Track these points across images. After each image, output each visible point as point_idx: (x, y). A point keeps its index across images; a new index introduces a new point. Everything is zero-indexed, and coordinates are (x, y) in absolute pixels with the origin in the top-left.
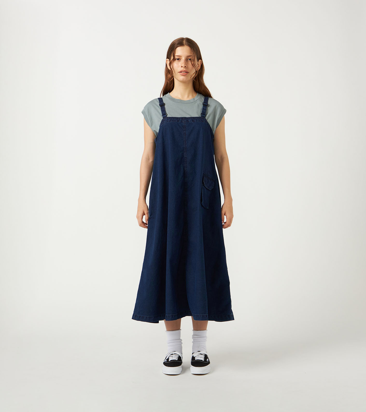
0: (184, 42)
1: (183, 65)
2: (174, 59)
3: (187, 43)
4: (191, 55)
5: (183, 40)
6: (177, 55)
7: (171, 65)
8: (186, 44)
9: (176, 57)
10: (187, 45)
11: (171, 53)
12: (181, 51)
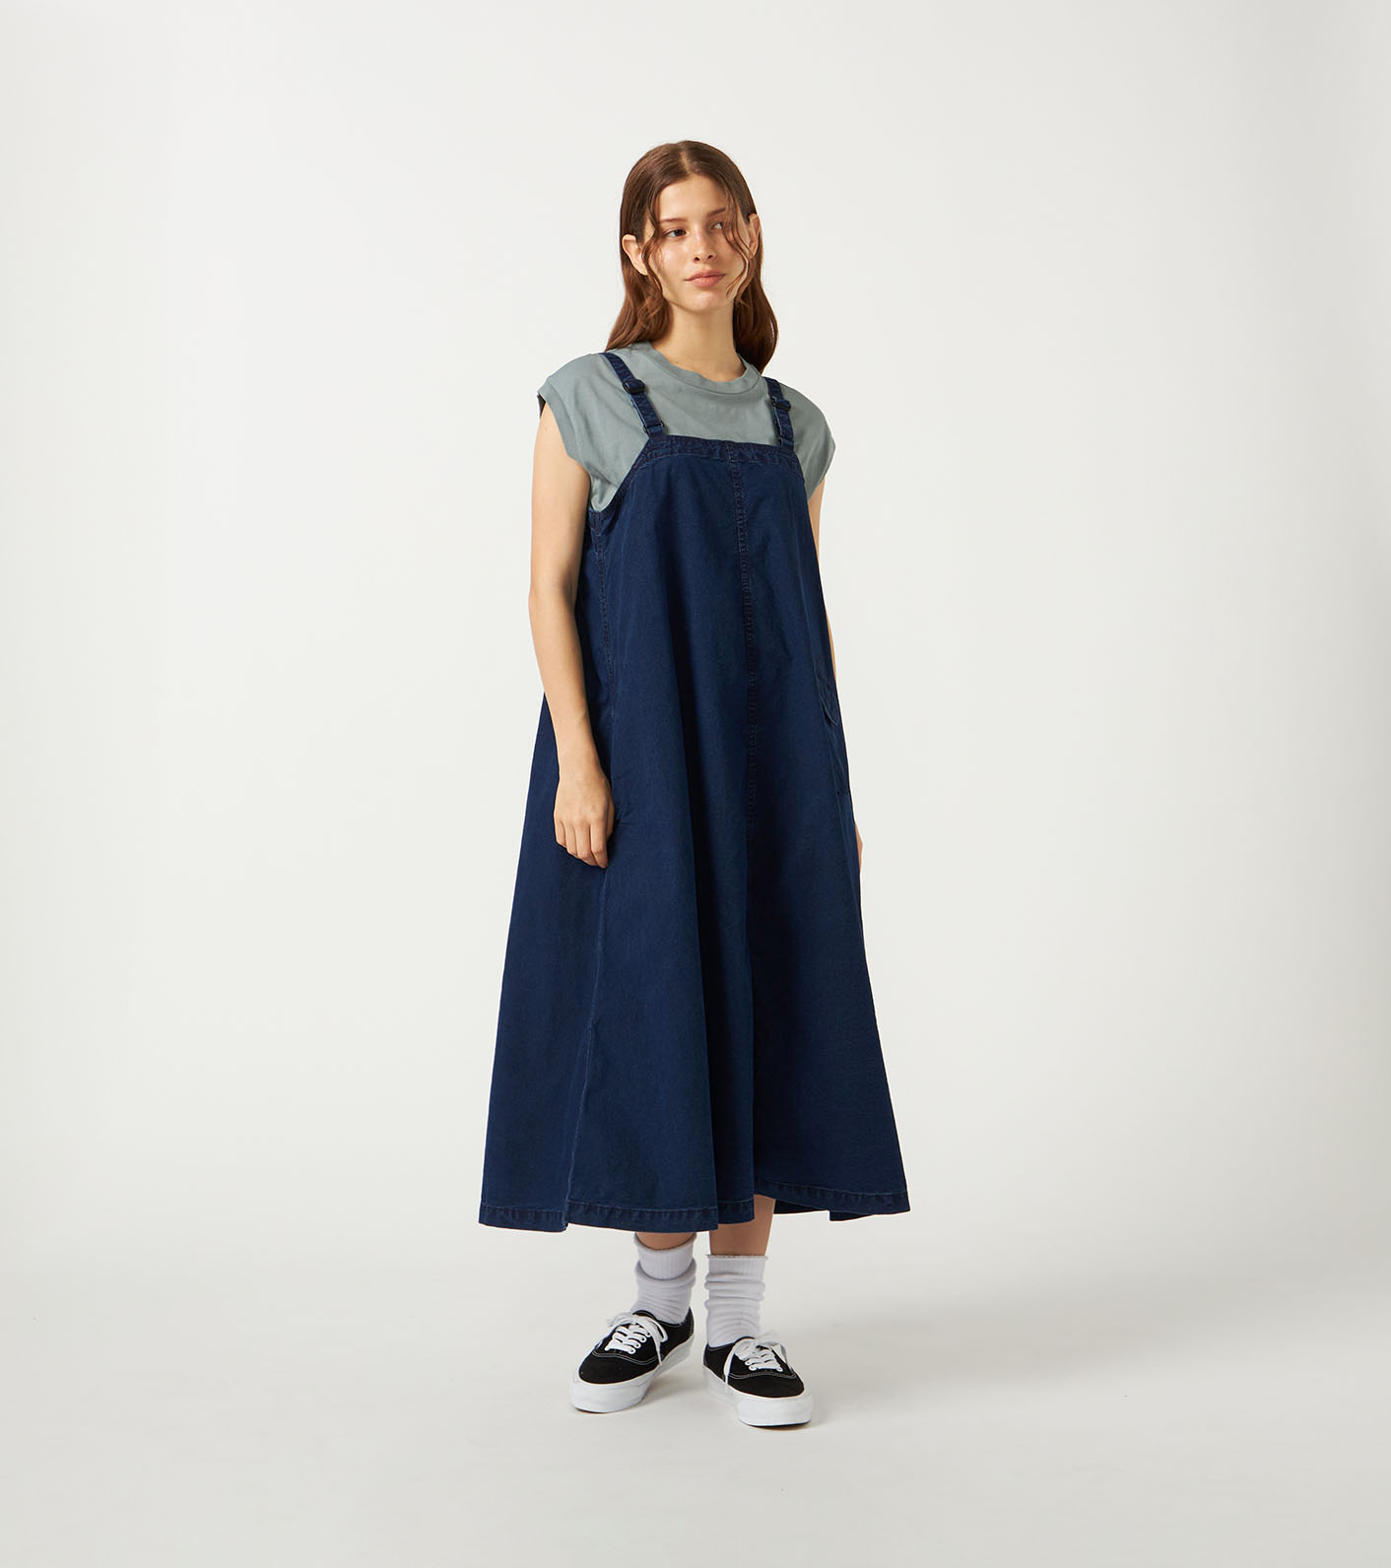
0: (685, 161)
1: (701, 252)
2: (660, 235)
3: (696, 163)
4: (722, 206)
5: (679, 157)
6: (670, 217)
7: (651, 260)
8: (693, 170)
9: (666, 227)
10: (698, 173)
11: (643, 213)
12: (683, 200)
